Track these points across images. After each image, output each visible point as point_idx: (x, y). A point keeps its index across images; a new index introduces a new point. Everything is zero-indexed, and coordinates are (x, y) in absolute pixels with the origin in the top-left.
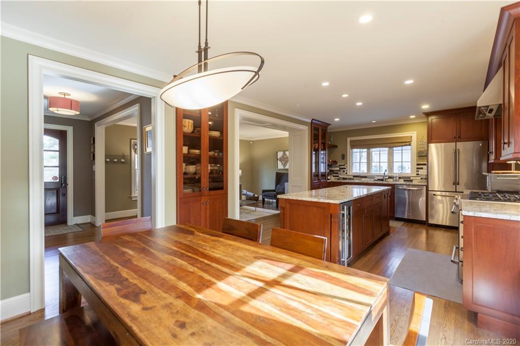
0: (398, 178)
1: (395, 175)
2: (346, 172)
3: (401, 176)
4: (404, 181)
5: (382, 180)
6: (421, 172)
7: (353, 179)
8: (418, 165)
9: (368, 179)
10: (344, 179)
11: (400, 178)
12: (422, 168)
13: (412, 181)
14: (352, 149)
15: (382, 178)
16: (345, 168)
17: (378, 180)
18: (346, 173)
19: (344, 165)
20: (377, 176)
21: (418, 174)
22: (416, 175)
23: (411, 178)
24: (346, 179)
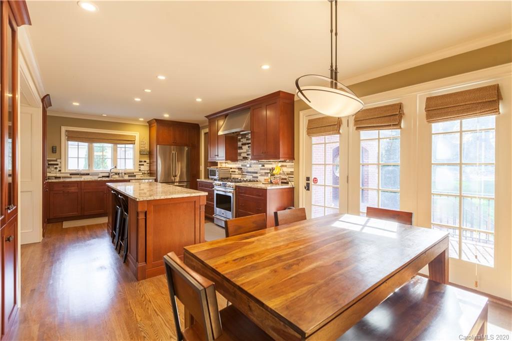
0: (123, 174)
1: (121, 171)
2: (58, 169)
3: (126, 172)
4: (129, 176)
5: (108, 177)
6: (142, 168)
7: (71, 177)
8: (140, 162)
9: (91, 177)
10: (56, 178)
11: (125, 174)
12: (143, 165)
13: (135, 176)
14: (68, 141)
15: (107, 175)
16: (57, 164)
17: (103, 177)
18: (60, 171)
19: (56, 161)
20: (101, 173)
21: (140, 170)
22: (138, 171)
23: (135, 174)
24: (60, 178)
